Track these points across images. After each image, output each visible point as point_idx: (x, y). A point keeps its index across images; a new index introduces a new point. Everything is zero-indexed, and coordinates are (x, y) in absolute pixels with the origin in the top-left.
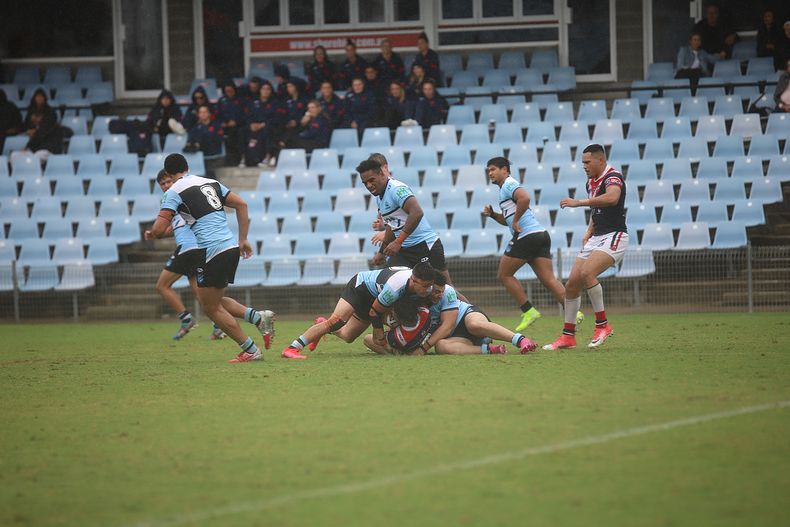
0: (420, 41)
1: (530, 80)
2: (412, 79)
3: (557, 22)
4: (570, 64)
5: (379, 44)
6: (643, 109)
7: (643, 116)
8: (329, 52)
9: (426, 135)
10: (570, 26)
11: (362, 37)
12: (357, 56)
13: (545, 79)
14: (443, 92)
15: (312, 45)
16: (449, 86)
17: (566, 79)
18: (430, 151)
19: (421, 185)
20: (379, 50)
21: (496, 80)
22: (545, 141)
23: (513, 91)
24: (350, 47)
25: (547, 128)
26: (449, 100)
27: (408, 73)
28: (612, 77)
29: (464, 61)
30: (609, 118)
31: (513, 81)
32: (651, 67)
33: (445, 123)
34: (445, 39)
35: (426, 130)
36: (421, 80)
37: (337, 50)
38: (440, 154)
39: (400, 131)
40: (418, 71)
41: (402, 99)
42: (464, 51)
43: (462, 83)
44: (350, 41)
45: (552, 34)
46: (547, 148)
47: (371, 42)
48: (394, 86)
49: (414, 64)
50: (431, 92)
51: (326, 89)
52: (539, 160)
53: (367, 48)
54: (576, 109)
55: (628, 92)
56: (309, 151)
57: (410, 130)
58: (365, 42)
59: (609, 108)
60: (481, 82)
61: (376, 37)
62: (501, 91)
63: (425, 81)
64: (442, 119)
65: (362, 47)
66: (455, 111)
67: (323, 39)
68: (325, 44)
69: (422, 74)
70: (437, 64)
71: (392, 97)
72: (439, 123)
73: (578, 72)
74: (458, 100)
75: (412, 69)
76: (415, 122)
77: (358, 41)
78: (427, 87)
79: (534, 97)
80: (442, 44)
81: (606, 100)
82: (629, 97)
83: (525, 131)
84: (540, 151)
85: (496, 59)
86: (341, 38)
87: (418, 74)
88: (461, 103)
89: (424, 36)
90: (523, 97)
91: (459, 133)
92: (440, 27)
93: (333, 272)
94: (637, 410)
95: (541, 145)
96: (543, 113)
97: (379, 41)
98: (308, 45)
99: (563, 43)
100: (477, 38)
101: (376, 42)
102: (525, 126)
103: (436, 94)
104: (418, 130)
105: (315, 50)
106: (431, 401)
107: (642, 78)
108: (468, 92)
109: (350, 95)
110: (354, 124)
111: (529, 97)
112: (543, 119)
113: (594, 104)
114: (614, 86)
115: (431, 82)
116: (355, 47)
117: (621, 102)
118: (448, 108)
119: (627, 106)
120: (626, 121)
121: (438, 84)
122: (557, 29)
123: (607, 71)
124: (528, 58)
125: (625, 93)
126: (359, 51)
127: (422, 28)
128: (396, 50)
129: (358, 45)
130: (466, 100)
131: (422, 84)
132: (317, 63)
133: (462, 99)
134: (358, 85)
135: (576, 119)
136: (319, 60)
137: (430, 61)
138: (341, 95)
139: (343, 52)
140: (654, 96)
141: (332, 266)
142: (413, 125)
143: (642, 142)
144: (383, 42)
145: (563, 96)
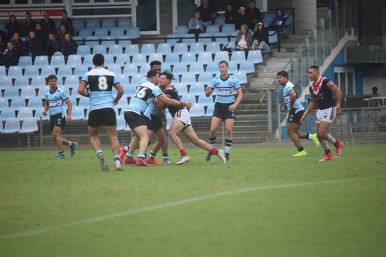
0: (63, 13)
1: (117, 33)
2: (59, 32)
3: (130, 5)
4: (137, 26)
5: (42, 14)
6: (173, 48)
7: (172, 52)
8: (17, 18)
9: (66, 60)
10: (137, 7)
11: (34, 11)
12: (32, 20)
13: (125, 33)
14: (75, 38)
15: (9, 14)
16: (78, 35)
17: (135, 33)
18: (68, 67)
19: (64, 84)
20: (43, 18)
21: (101, 33)
22: (125, 63)
23: (109, 39)
24: (28, 16)
25: (126, 56)
26: (77, 42)
27: (57, 29)
28: (157, 32)
29: (85, 23)
30: (156, 52)
31: (109, 34)
32: (176, 28)
33: (76, 54)
34: (75, 12)
35: (66, 57)
36: (64, 32)
37: (21, 17)
38: (73, 69)
39: (53, 57)
40: (63, 28)
41: (54, 42)
42: (85, 18)
43: (84, 34)
44: (28, 13)
45: (128, 11)
46: (126, 66)
47: (39, 13)
48: (51, 35)
49: (60, 25)
50: (69, 38)
51: (16, 36)
52: (122, 73)
53: (37, 16)
54: (140, 48)
55: (165, 40)
56: (7, 67)
57: (58, 57)
58: (35, 13)
59: (156, 48)
60: (93, 34)
61: (41, 11)
62: (103, 39)
63: (66, 33)
64: (74, 52)
65: (34, 16)
66: (80, 48)
67: (14, 11)
68: (16, 14)
69: (65, 30)
70: (72, 25)
71: (49, 40)
72: (73, 54)
73: (141, 30)
74: (82, 42)
75: (60, 26)
76: (61, 53)
77: (32, 13)
78: (67, 36)
79: (119, 41)
80: (74, 14)
81: (155, 44)
82: (166, 42)
83: (115, 58)
84: (123, 68)
85: (101, 23)
86: (24, 11)
87: (62, 30)
88: (84, 44)
89: (65, 11)
90: (114, 42)
91: (83, 59)
92: (73, 6)
93: (19, 127)
94: (169, 194)
95: (123, 65)
96: (124, 49)
97: (43, 13)
98: (7, 14)
99: (134, 15)
100: (91, 12)
101: (41, 13)
102: (115, 56)
103: (71, 39)
104: (63, 57)
105: (10, 17)
106: (69, 190)
107: (172, 33)
108: (87, 39)
109: (28, 40)
110: (30, 54)
111: (117, 41)
112: (124, 53)
113: (149, 45)
114: (158, 37)
115: (69, 34)
116: (31, 16)
117: (162, 44)
118: (77, 47)
119: (165, 47)
120: (164, 54)
121: (72, 35)
122: (131, 8)
123: (155, 29)
124: (117, 23)
125: (164, 40)
126: (32, 18)
127: (64, 7)
128: (50, 17)
129: (32, 15)
130: (86, 42)
131: (64, 35)
132: (11, 23)
133: (84, 42)
134: (32, 34)
135: (140, 53)
136: (13, 22)
137: (68, 23)
138: (24, 39)
139: (25, 18)
140: (178, 42)
141: (19, 124)
142: (60, 55)
143: (172, 64)
144: (44, 14)
145: (134, 42)
